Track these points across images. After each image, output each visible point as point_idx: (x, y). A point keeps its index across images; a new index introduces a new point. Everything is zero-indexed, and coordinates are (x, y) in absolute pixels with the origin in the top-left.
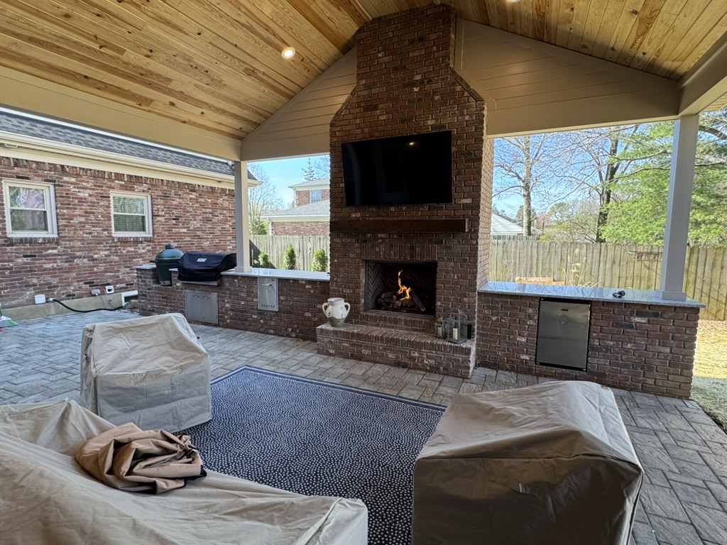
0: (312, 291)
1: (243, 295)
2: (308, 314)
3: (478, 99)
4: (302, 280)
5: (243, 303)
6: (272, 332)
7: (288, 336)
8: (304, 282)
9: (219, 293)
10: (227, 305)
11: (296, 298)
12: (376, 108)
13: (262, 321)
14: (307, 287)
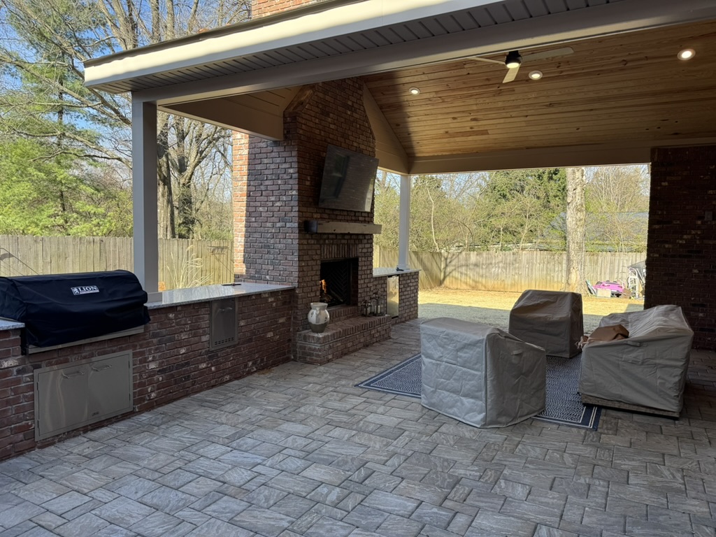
0: (274, 304)
1: (184, 336)
2: (270, 335)
3: (374, 138)
4: (265, 292)
5: (183, 351)
6: (228, 377)
7: (250, 373)
8: (267, 295)
9: (134, 347)
10: (152, 366)
11: (257, 319)
12: (328, 115)
13: (213, 368)
14: (270, 300)
